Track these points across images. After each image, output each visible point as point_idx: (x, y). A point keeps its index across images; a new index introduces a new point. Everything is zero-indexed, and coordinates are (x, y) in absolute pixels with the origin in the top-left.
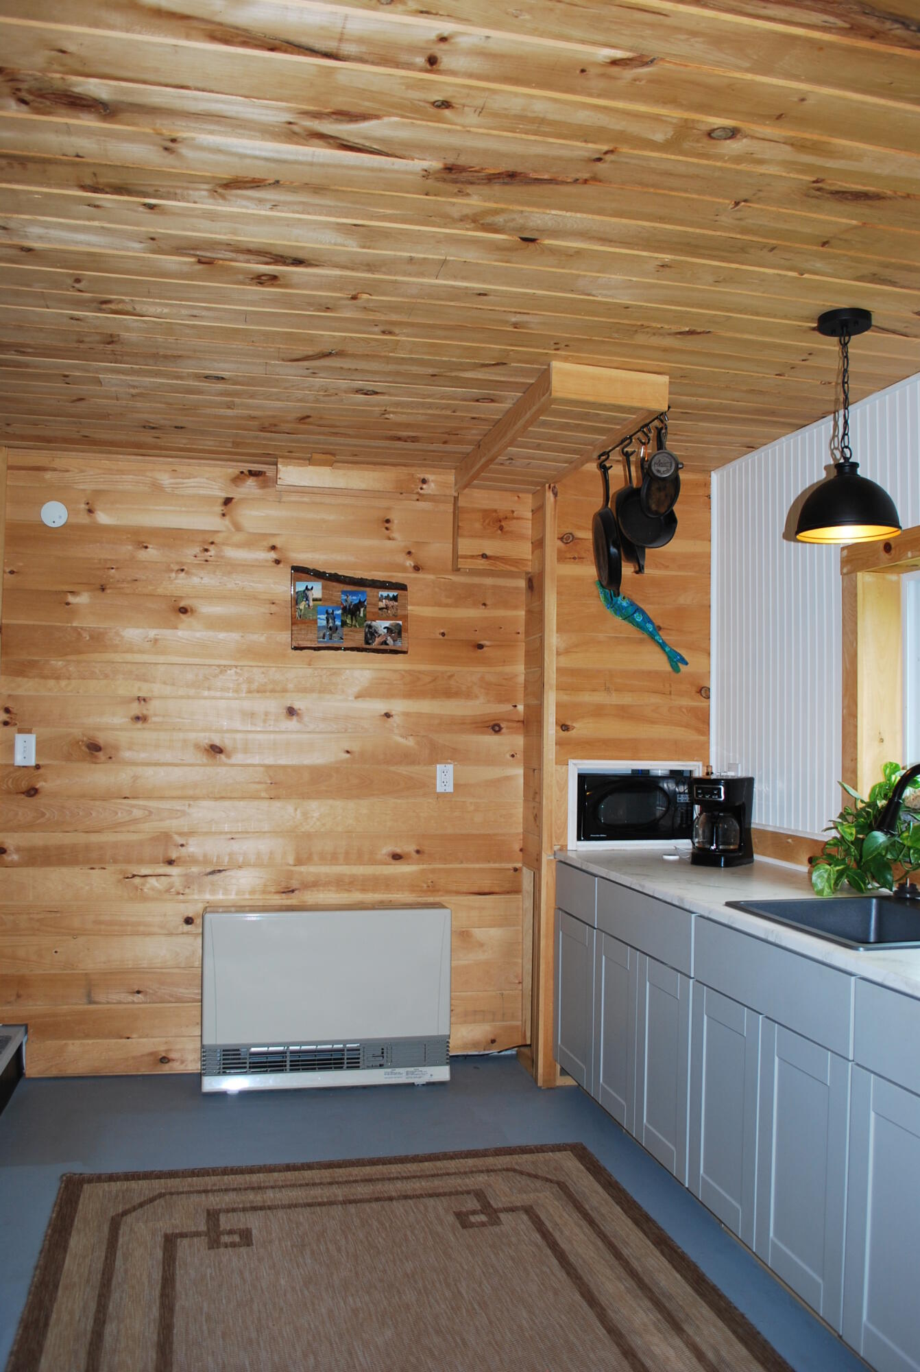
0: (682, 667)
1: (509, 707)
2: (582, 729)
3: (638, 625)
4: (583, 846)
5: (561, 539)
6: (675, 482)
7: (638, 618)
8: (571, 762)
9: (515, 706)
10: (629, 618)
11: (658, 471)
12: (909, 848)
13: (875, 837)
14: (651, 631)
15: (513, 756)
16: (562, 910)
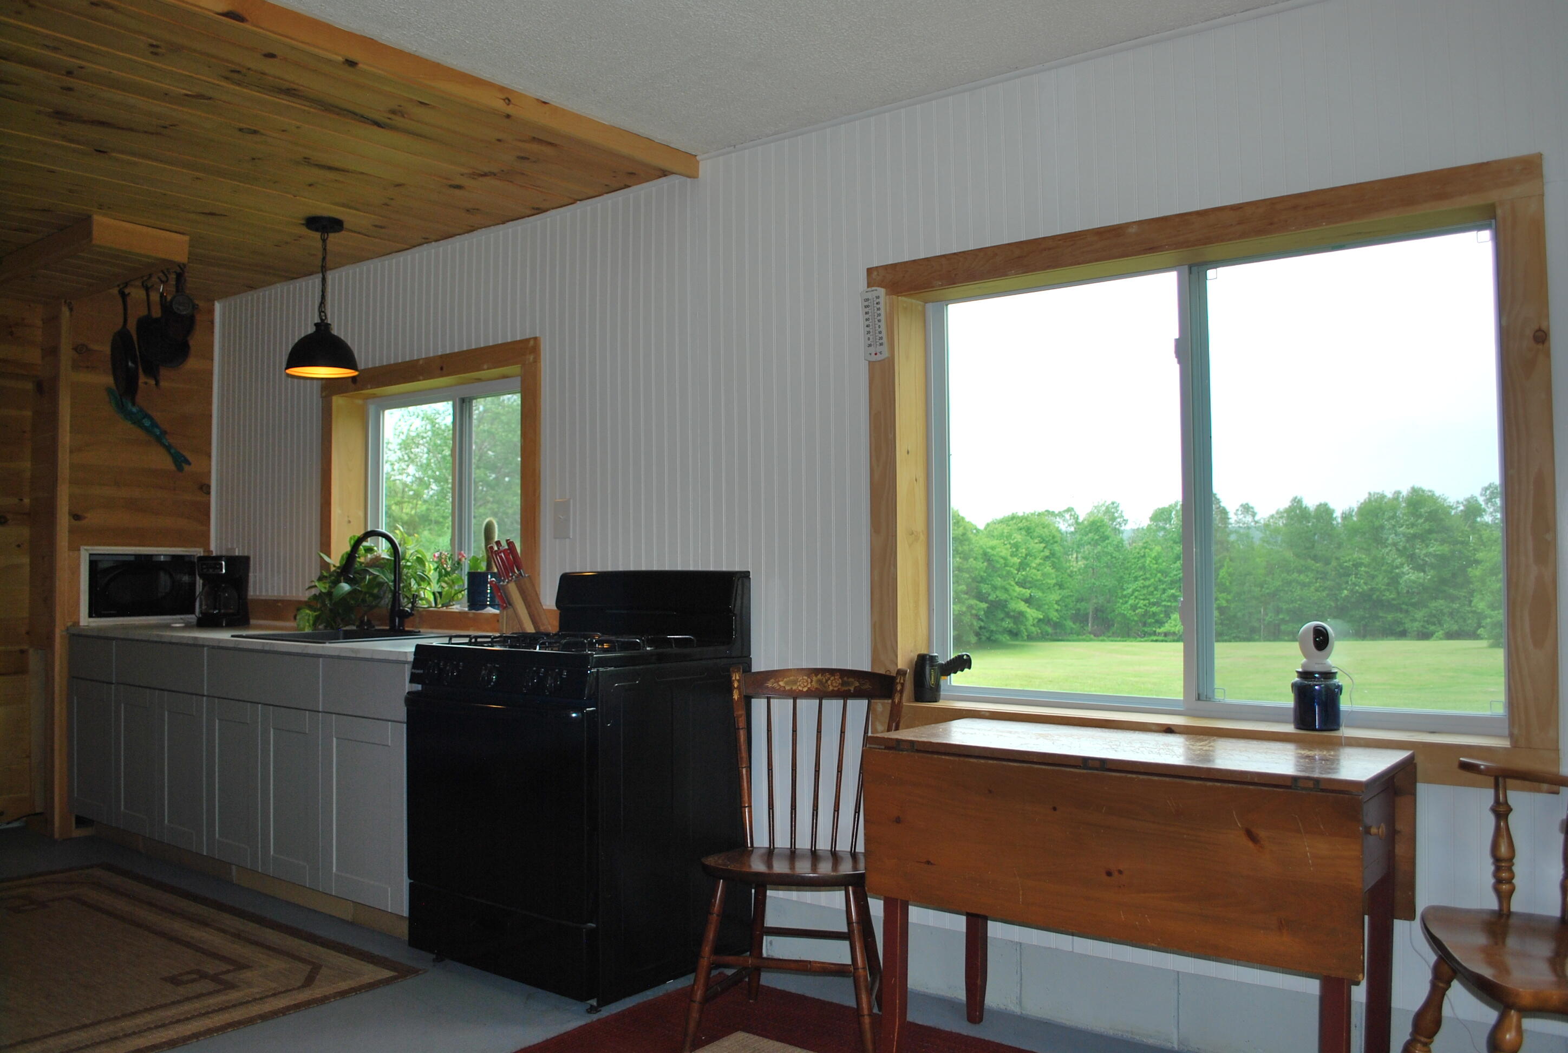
0: (186, 467)
1: (15, 501)
2: (94, 518)
3: (146, 430)
4: (94, 622)
5: (75, 349)
6: (192, 319)
7: (147, 423)
8: (82, 548)
9: (21, 500)
10: (138, 423)
11: (178, 309)
12: (366, 593)
13: (343, 587)
14: (157, 435)
15: (19, 546)
16: (74, 677)
